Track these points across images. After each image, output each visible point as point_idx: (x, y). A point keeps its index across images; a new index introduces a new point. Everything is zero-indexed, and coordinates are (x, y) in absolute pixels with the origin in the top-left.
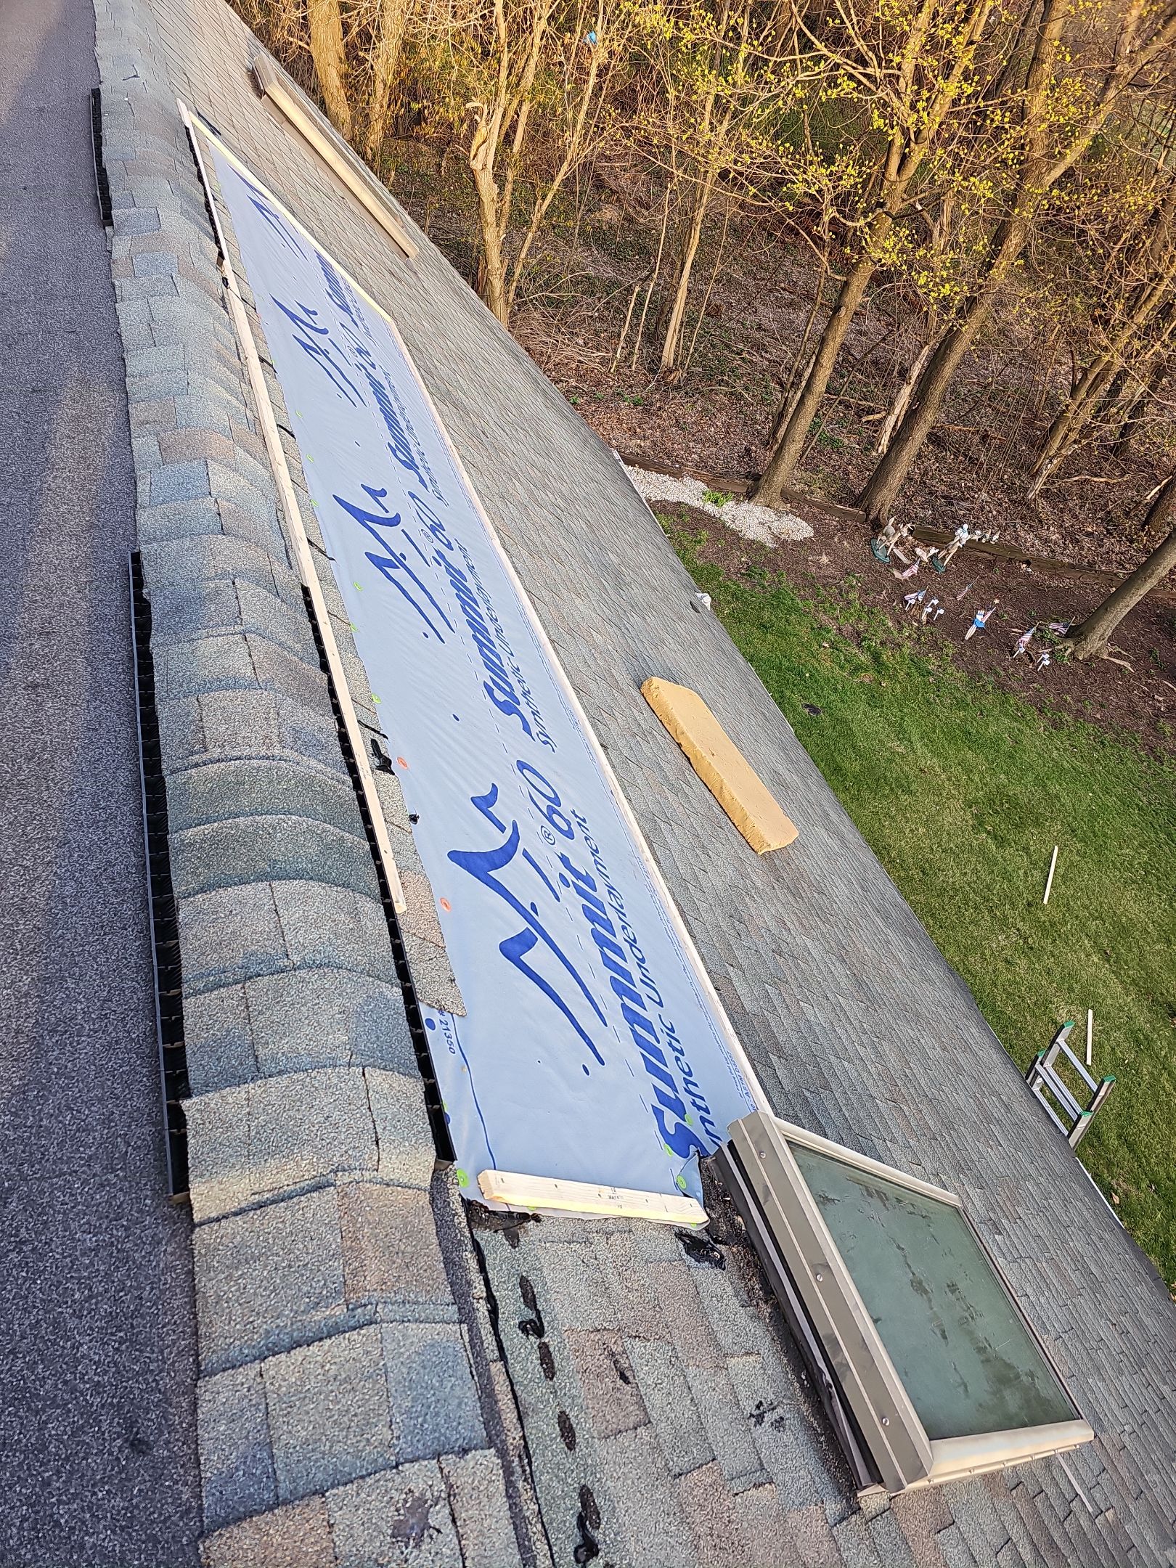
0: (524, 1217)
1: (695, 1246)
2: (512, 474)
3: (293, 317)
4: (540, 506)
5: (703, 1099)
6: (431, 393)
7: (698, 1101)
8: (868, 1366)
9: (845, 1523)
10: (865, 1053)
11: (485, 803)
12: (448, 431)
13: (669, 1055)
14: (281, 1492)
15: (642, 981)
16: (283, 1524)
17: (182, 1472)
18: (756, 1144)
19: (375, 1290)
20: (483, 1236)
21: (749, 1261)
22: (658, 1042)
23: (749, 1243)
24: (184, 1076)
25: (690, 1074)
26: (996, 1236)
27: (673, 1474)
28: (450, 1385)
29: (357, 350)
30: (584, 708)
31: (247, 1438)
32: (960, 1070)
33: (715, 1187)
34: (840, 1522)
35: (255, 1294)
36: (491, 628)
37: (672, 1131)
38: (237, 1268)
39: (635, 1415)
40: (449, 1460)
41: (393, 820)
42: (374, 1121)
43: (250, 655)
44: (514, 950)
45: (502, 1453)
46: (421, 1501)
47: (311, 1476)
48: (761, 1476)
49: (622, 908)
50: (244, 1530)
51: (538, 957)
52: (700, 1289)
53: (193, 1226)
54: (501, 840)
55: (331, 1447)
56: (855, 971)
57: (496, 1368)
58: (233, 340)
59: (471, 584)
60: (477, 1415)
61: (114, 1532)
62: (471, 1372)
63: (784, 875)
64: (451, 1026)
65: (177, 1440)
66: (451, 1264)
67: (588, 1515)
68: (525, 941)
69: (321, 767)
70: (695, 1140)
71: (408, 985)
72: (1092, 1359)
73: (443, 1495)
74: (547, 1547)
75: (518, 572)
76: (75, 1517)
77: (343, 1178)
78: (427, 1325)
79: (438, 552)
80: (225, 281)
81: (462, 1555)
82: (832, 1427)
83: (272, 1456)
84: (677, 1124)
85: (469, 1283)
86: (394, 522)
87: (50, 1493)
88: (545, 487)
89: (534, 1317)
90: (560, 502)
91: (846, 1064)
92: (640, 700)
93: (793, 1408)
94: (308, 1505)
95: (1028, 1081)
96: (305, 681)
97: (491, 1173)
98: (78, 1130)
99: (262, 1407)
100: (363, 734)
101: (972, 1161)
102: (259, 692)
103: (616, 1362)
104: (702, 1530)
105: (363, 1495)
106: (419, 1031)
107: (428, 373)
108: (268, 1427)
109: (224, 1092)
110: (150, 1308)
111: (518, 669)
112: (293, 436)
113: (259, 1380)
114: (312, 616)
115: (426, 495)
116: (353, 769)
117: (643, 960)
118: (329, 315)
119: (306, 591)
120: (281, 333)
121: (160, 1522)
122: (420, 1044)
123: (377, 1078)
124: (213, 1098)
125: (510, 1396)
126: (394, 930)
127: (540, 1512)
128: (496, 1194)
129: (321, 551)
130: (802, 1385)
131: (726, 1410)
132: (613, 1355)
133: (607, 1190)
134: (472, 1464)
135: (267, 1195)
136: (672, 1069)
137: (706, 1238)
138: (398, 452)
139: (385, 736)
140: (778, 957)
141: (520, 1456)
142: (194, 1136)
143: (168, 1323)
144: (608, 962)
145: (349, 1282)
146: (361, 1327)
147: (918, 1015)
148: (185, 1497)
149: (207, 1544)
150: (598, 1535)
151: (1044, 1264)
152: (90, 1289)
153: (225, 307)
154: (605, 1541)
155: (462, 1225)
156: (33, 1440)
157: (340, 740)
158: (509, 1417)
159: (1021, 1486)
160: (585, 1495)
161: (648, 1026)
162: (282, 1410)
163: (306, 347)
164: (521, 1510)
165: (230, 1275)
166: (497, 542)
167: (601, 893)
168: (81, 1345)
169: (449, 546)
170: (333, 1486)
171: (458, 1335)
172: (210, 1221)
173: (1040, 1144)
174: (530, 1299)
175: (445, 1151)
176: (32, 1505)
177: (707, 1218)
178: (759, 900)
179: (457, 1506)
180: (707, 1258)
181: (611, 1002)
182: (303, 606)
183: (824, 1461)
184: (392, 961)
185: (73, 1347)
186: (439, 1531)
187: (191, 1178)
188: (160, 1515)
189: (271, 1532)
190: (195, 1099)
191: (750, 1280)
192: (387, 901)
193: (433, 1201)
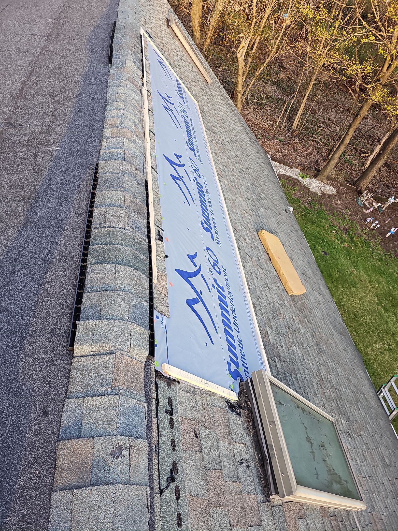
0: (174, 381)
1: (231, 406)
2: (228, 157)
3: (163, 98)
4: (236, 169)
5: (246, 364)
6: (205, 128)
7: (245, 364)
8: (281, 456)
9: (264, 504)
10: (314, 367)
11: (192, 257)
12: (208, 141)
13: (238, 348)
14: (82, 435)
15: (234, 323)
16: (80, 443)
17: (56, 423)
18: (259, 380)
19: (121, 386)
20: (160, 382)
21: (250, 416)
22: (235, 343)
23: (251, 411)
24: (79, 315)
25: (244, 356)
26: (349, 438)
27: (206, 468)
28: (138, 419)
29: (183, 111)
30: (235, 235)
31: (75, 418)
32: (350, 382)
33: (243, 391)
34: (262, 503)
35: (86, 379)
36: (208, 204)
37: (233, 371)
38: (83, 371)
39: (197, 447)
40: (132, 439)
41: (160, 255)
42: (131, 339)
43: (124, 198)
44: (191, 303)
45: (150, 443)
46: (121, 447)
47: (91, 432)
48: (237, 479)
49: (232, 299)
50: (69, 442)
51: (198, 307)
52: (230, 419)
53: (73, 357)
54: (195, 269)
55: (98, 426)
56: (317, 341)
57: (154, 420)
58: (141, 102)
59: (204, 189)
60: (145, 430)
61: (34, 435)
62: (145, 418)
63: (297, 304)
64: (164, 319)
65: (56, 414)
66: (147, 387)
67: (174, 469)
68: (195, 301)
69: (139, 234)
70: (239, 375)
71: (152, 303)
72: (377, 488)
73: (128, 447)
74: (158, 474)
75: (222, 189)
76: (24, 428)
77: (118, 352)
78: (135, 400)
79: (195, 178)
80: (143, 84)
81: (130, 466)
82: (266, 474)
83: (81, 425)
84: (235, 369)
85: (151, 393)
86: (182, 166)
87: (19, 421)
88: (239, 163)
89: (170, 409)
90: (244, 169)
91: (305, 368)
92: (257, 237)
93: (254, 464)
94: (88, 440)
95: (378, 394)
96: (140, 209)
97: (166, 365)
98: (47, 325)
99: (82, 411)
100: (155, 228)
101: (346, 412)
102: (125, 209)
103: (195, 431)
104: (212, 488)
105: (104, 441)
106: (152, 317)
107: (206, 122)
108: (82, 416)
109: (89, 321)
110: (56, 377)
111: (214, 219)
112: (154, 135)
113: (82, 403)
114: (147, 189)
115: (196, 160)
116: (149, 237)
117: (236, 317)
118: (176, 98)
119: (147, 182)
120: (158, 102)
121: (47, 435)
122: (152, 321)
123: (135, 327)
124: (86, 322)
125: (157, 428)
126: (151, 286)
127: (158, 463)
128: (166, 371)
129: (155, 171)
130: (259, 458)
131: (230, 457)
132: (194, 428)
133: (204, 381)
134: (139, 442)
135: (96, 353)
136: (238, 352)
137: (237, 405)
138: (189, 145)
139: (163, 230)
140: (287, 328)
141: (155, 446)
142: (78, 332)
143: (61, 382)
144: (223, 315)
145: (114, 382)
146: (114, 395)
147: (338, 361)
148: (55, 430)
149: (58, 444)
150: (176, 477)
151: (366, 453)
152: (41, 368)
153: (141, 92)
154: (178, 479)
155: (153, 377)
156: (17, 406)
157: (147, 228)
158: (155, 434)
159: (335, 517)
160: (175, 464)
161: (233, 338)
162: (87, 412)
163: (165, 108)
164: (152, 461)
165: (81, 373)
166: (217, 178)
167: (226, 293)
168: (36, 383)
169: (200, 176)
170: (96, 436)
171: (144, 406)
172: (78, 357)
173: (377, 415)
174: (170, 403)
175: (152, 353)
176: (13, 423)
177: (238, 399)
178: (285, 309)
179: (132, 452)
180: (235, 411)
181: (221, 327)
182: (145, 186)
183: (261, 483)
184: (148, 295)
185: (34, 383)
186: (124, 457)
187: (75, 343)
188: (47, 433)
189: (76, 444)
190: (80, 322)
191: (249, 422)
192: (151, 278)
193: (145, 367)
